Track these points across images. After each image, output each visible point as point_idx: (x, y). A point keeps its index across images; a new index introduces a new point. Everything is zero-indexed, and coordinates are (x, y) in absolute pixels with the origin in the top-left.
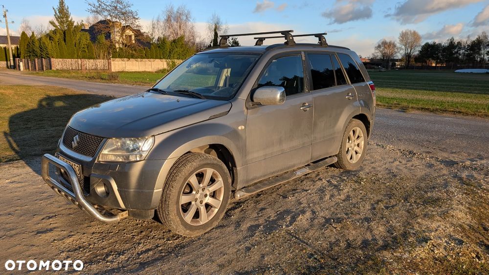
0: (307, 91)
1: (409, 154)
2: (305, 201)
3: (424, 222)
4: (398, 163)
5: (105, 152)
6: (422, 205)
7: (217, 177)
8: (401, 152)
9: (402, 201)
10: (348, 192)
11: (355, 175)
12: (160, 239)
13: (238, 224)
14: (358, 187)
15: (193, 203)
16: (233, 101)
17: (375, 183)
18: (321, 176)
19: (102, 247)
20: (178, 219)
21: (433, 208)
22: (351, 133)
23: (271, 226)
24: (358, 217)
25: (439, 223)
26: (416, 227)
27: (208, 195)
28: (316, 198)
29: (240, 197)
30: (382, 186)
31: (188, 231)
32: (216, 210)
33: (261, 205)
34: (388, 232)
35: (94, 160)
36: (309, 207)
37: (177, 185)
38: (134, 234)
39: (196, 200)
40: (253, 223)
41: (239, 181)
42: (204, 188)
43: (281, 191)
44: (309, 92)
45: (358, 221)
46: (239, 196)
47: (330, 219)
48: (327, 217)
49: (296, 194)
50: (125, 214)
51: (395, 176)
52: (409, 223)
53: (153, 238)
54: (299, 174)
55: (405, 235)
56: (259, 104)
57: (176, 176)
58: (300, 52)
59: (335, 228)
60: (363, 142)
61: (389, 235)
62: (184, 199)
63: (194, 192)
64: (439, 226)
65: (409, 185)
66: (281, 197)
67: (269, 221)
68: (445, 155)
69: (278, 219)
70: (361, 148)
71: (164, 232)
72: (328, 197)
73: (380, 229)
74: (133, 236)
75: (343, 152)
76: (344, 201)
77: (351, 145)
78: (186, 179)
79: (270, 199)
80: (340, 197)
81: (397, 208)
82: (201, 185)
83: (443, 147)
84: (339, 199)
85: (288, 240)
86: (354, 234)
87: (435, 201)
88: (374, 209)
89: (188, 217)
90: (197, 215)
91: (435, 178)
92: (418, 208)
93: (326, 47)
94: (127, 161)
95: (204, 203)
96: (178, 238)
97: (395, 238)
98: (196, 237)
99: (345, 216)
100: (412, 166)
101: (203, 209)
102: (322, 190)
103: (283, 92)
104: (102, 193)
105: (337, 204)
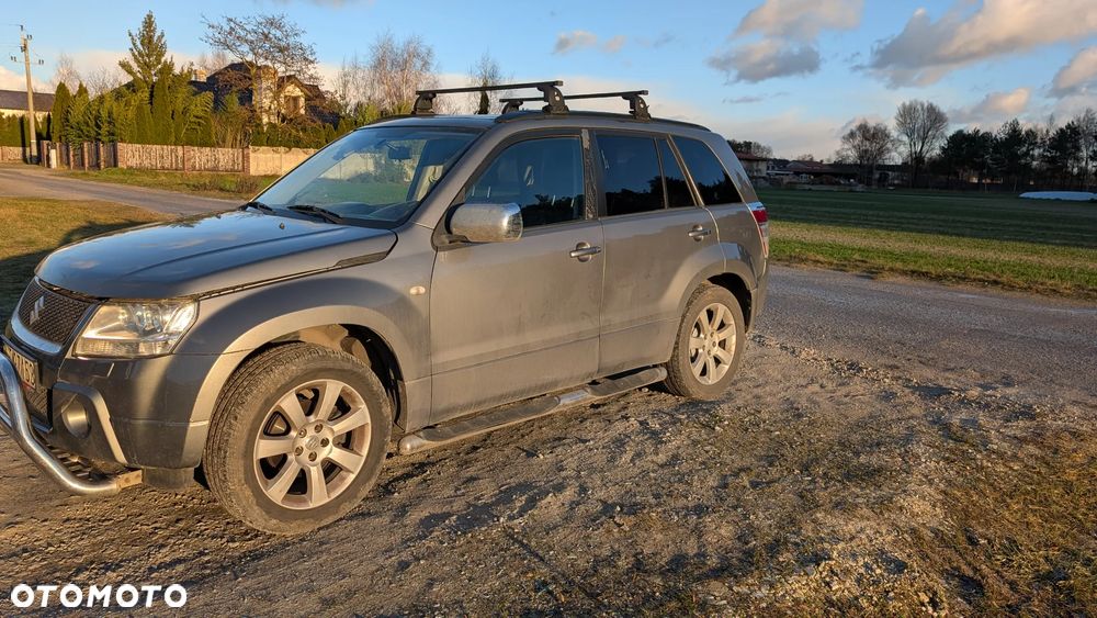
0: (591, 216)
1: (849, 369)
2: (574, 466)
3: (830, 520)
4: (816, 387)
5: (90, 333)
6: (839, 481)
7: (354, 401)
8: (832, 365)
9: (797, 471)
10: (679, 448)
11: (707, 411)
12: (213, 537)
13: (403, 510)
14: (705, 436)
15: (291, 457)
16: (402, 231)
17: (747, 430)
18: (630, 411)
19: (75, 551)
20: (248, 492)
21: (862, 489)
22: (703, 316)
23: (476, 516)
24: (681, 502)
25: (863, 524)
26: (808, 530)
27: (331, 440)
28: (600, 458)
29: (412, 449)
30: (762, 438)
31: (274, 521)
32: (352, 477)
33: (471, 471)
34: (739, 538)
35: (64, 351)
36: (579, 477)
37: (246, 415)
38: (157, 525)
39: (299, 451)
40: (438, 510)
41: (409, 412)
42: (322, 427)
43: (526, 443)
44: (594, 219)
45: (677, 513)
46: (408, 446)
47: (614, 505)
48: (610, 502)
49: (560, 449)
50: (134, 478)
51: (799, 416)
52: (793, 522)
53: (198, 535)
54: (567, 402)
55: (774, 547)
56: (465, 242)
57: (246, 394)
58: (578, 131)
59: (619, 525)
60: (734, 338)
61: (738, 545)
62: (266, 448)
63: (293, 434)
64: (862, 530)
65: (826, 435)
66: (523, 454)
67: (475, 506)
68: (929, 373)
69: (496, 503)
70: (729, 352)
71: (228, 523)
72: (627, 457)
73: (723, 532)
74: (156, 528)
75: (681, 358)
76: (662, 466)
77: (705, 344)
78: (269, 402)
79: (498, 457)
80: (655, 458)
81: (778, 487)
82: (312, 418)
83: (930, 355)
84: (653, 462)
85: (502, 549)
86: (658, 542)
87: (871, 475)
88: (725, 486)
89: (278, 490)
90: (300, 485)
91: (888, 425)
92: (826, 489)
93: (646, 122)
94: (132, 356)
95: (319, 459)
96: (256, 536)
97: (749, 553)
98: (297, 536)
99: (653, 501)
100: (845, 396)
101: (315, 474)
102: (620, 443)
103: (516, 216)
104: (79, 426)
105: (645, 473)
